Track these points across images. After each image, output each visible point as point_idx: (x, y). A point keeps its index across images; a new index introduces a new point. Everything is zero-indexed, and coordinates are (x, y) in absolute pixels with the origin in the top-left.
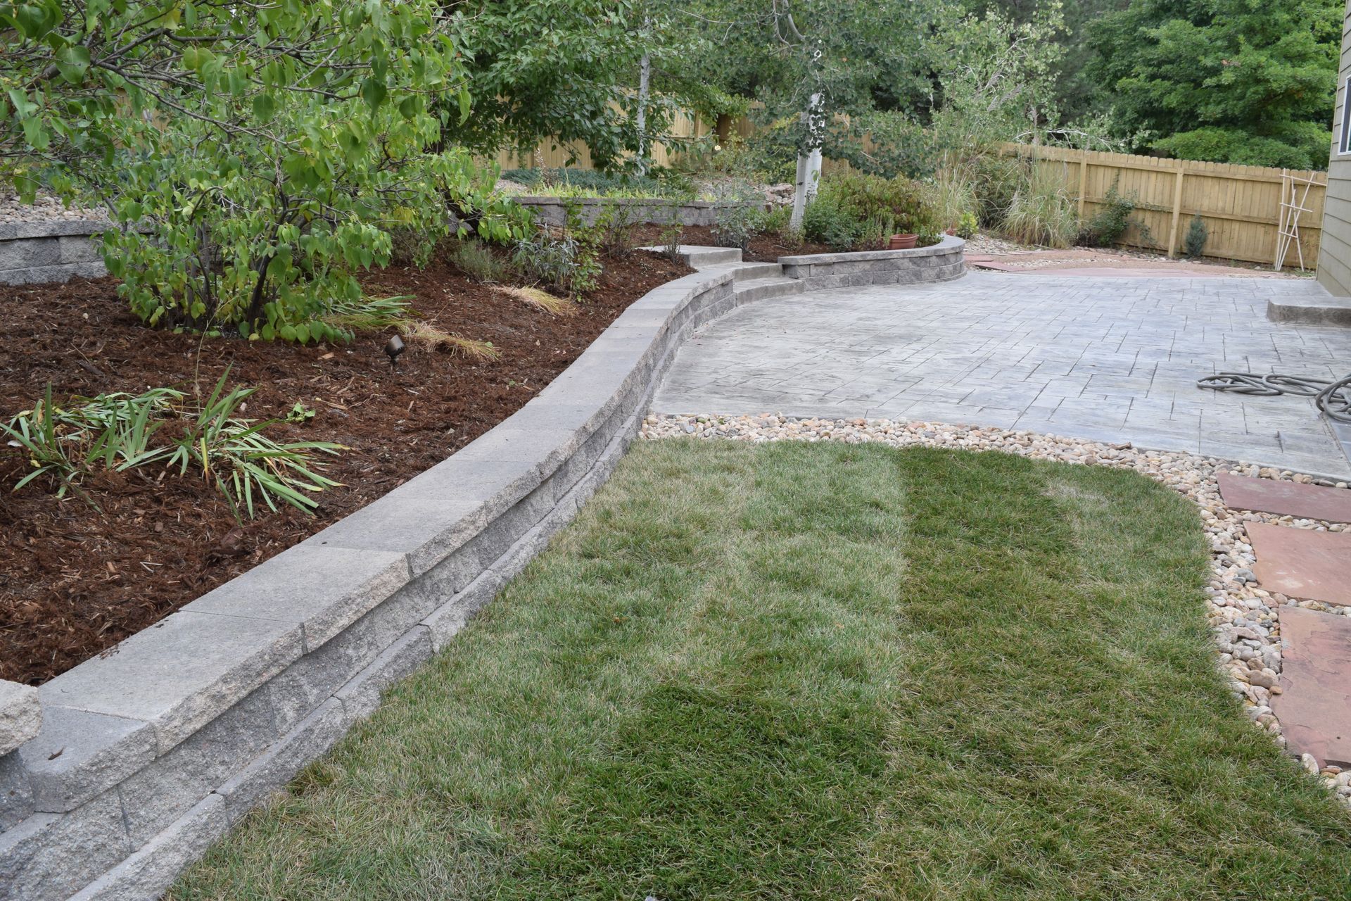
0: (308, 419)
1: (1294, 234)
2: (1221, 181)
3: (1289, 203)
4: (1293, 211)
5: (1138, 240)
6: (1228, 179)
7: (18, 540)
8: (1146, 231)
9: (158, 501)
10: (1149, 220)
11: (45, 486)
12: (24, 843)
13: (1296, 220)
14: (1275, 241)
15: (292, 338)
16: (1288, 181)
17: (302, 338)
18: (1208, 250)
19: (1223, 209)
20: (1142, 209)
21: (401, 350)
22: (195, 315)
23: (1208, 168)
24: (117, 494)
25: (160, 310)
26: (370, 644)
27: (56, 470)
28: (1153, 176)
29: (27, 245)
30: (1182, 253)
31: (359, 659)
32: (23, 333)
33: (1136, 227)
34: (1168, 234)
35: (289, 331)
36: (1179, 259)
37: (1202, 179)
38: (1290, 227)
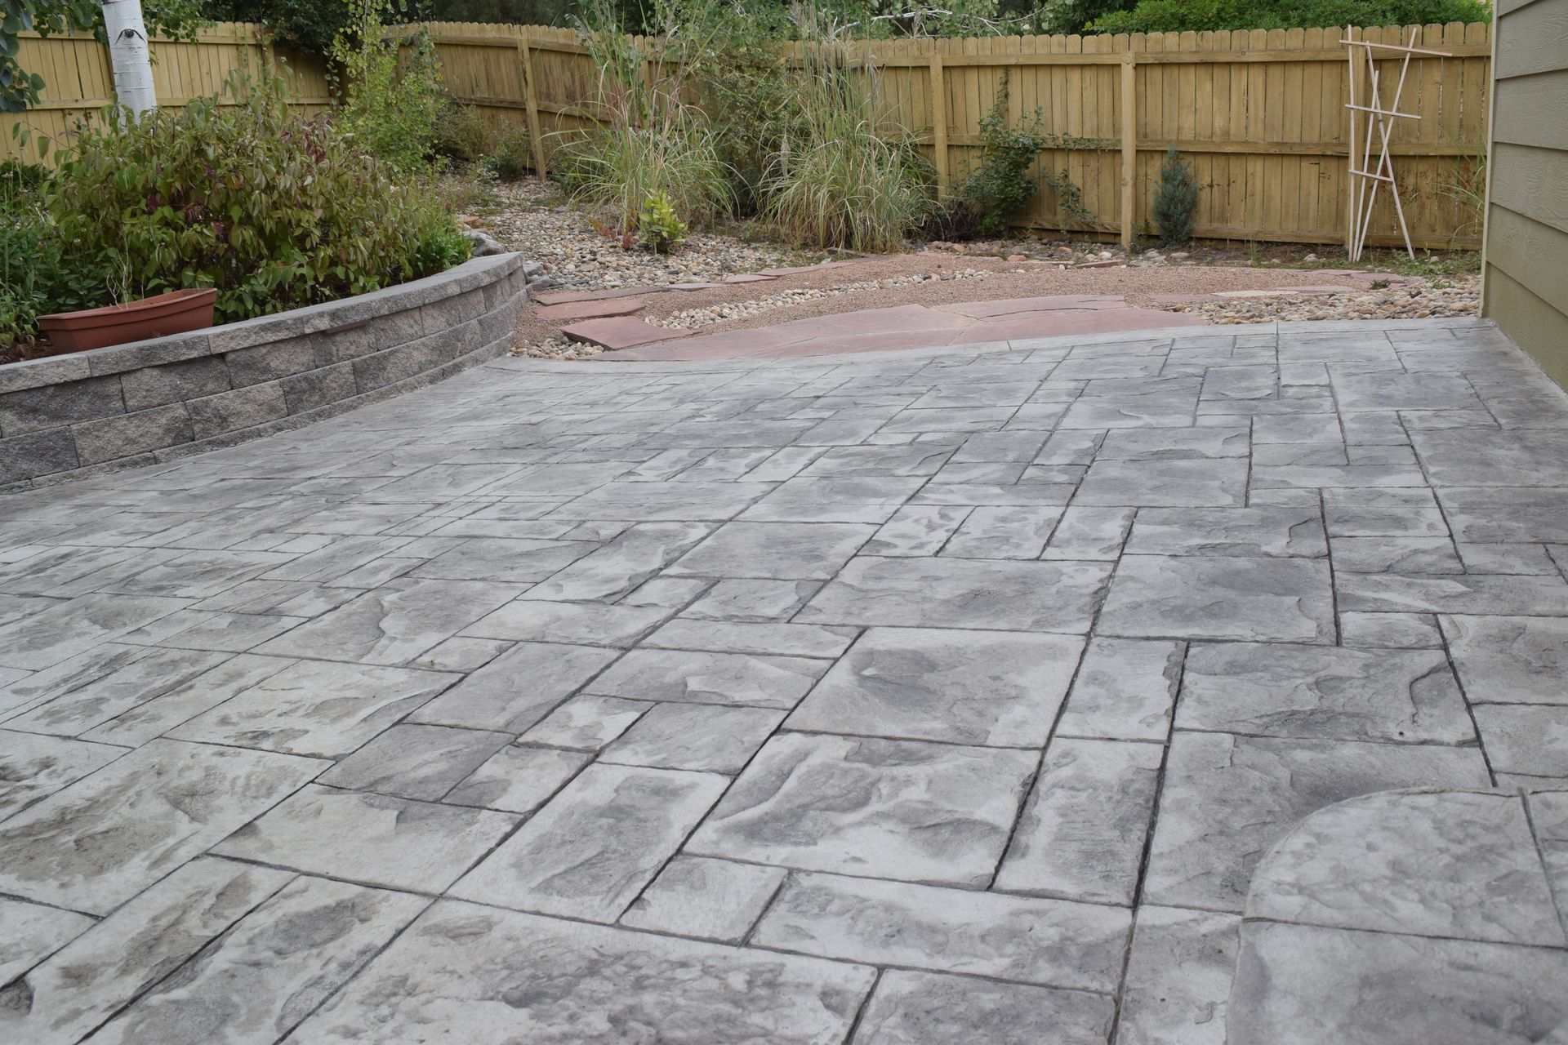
1: (1385, 172)
2: (1216, 71)
3: (1367, 103)
4: (1377, 121)
5: (1060, 218)
6: (1229, 64)
8: (1074, 195)
10: (1076, 171)
13: (1385, 141)
14: (1343, 192)
16: (1361, 53)
18: (1203, 225)
19: (1226, 133)
20: (1058, 149)
23: (1185, 45)
28: (1075, 76)
30: (1150, 237)
33: (1053, 188)
34: (1117, 197)
36: (1144, 250)
37: (1175, 71)
38: (1375, 157)
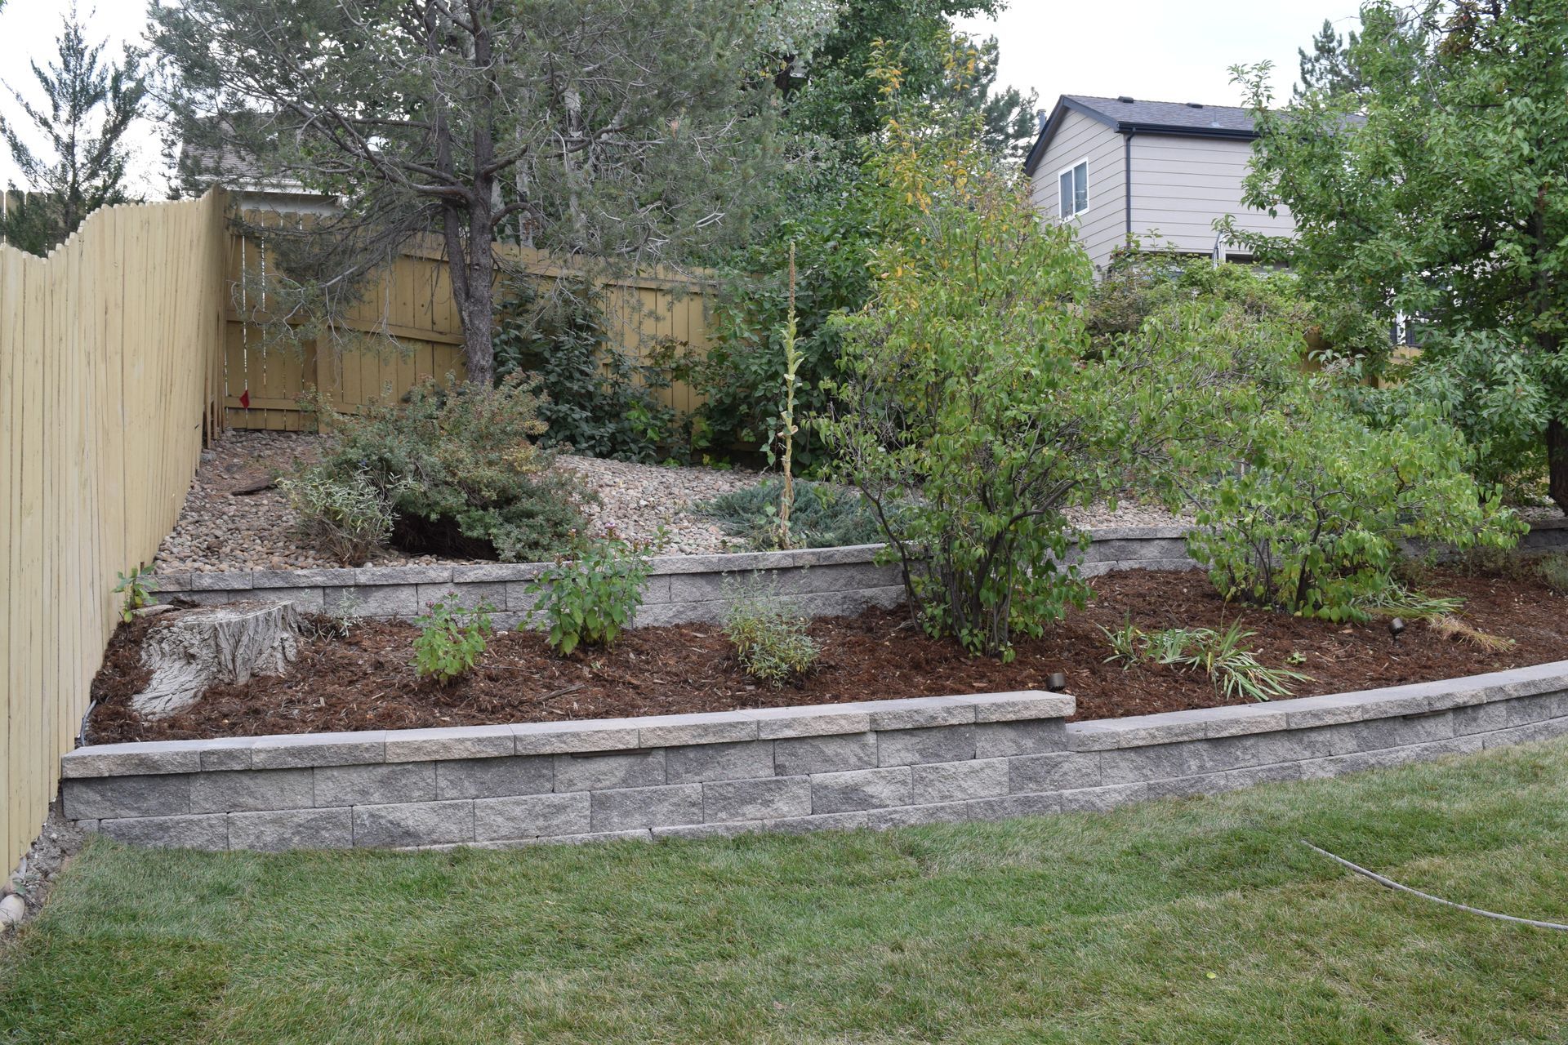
0: (1301, 663)
7: (1098, 682)
9: (1176, 681)
11: (1119, 663)
12: (1059, 756)
15: (1327, 617)
17: (1334, 617)
21: (1400, 631)
22: (1257, 595)
24: (1156, 675)
25: (1233, 589)
26: (1253, 756)
27: (1126, 657)
29: (1163, 543)
31: (1244, 760)
32: (1140, 595)
35: (1325, 612)
